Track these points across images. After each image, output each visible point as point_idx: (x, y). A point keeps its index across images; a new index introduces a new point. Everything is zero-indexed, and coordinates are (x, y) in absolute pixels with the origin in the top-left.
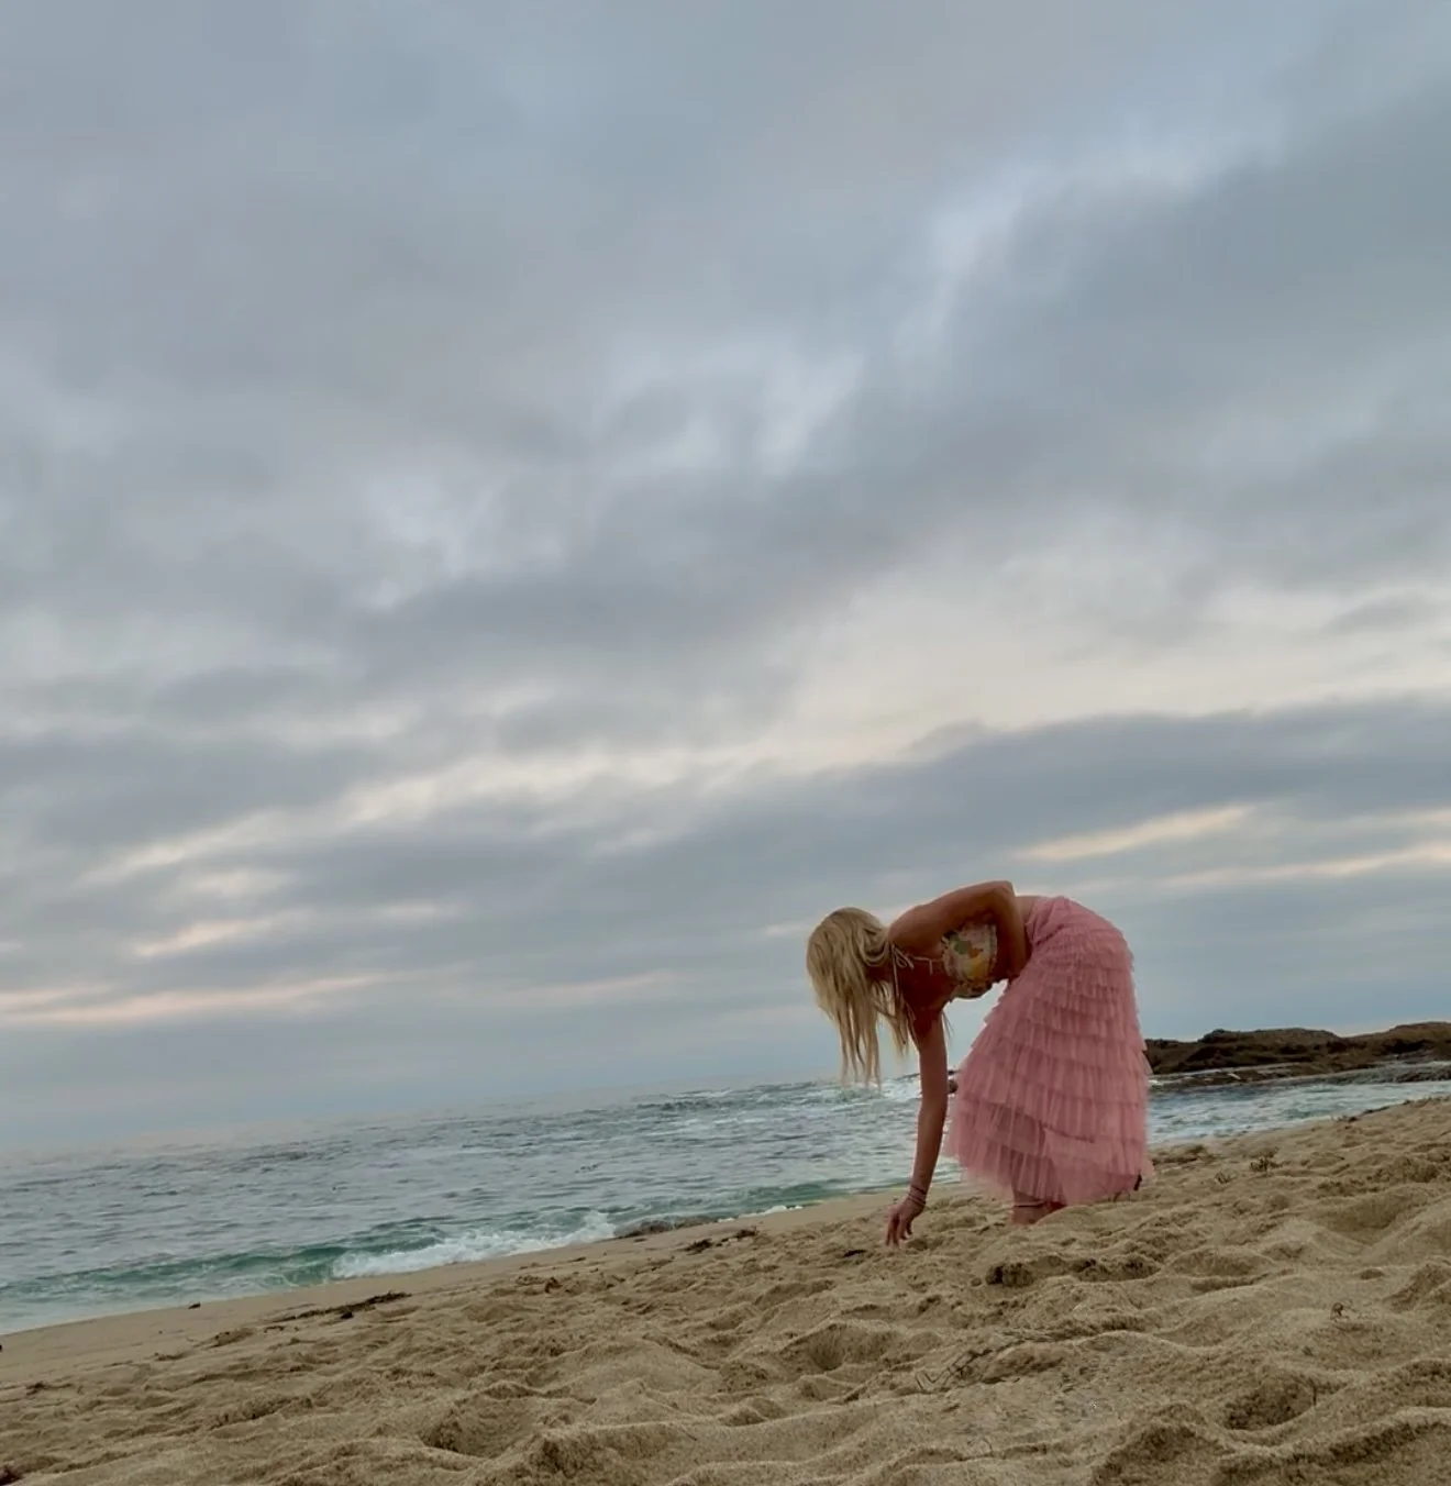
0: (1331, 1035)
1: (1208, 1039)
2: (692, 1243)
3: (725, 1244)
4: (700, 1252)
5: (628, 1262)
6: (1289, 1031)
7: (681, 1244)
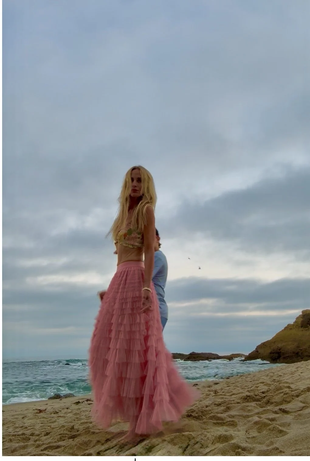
0: (218, 355)
1: (191, 354)
2: (75, 402)
3: (84, 402)
4: (78, 404)
5: (61, 406)
6: (208, 353)
7: (72, 402)
